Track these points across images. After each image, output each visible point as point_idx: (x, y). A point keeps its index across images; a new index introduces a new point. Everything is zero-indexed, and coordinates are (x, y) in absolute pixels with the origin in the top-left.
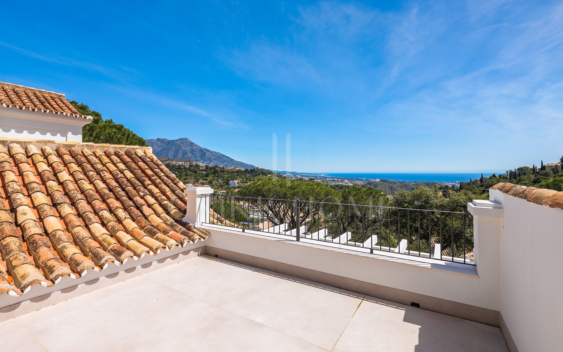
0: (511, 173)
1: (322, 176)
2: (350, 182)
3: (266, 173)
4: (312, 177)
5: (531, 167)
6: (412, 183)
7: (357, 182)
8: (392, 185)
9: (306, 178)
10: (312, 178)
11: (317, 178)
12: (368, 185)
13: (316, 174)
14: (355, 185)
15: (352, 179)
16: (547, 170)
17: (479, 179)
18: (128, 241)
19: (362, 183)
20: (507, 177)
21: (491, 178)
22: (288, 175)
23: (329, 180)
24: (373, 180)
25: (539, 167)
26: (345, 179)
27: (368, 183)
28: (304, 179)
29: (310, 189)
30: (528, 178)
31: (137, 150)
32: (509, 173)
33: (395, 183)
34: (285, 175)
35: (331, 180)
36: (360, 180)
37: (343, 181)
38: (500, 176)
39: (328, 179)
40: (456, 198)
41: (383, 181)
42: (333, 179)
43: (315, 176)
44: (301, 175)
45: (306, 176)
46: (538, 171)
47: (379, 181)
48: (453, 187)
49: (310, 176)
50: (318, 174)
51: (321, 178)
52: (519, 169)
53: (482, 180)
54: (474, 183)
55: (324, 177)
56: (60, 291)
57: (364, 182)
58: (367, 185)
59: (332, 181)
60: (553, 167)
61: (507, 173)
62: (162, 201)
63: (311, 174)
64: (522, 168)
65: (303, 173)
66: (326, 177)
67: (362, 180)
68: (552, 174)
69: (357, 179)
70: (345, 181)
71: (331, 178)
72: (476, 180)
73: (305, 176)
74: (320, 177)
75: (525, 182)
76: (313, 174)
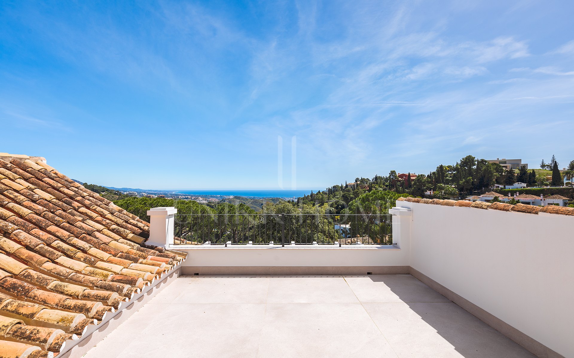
0: (329, 190)
1: (173, 193)
2: (204, 200)
3: (99, 191)
4: (162, 194)
5: (340, 185)
6: (261, 199)
7: (211, 199)
8: (244, 202)
9: (154, 196)
10: (161, 196)
11: (168, 196)
12: (223, 201)
13: (167, 191)
14: (210, 202)
15: (207, 196)
16: (349, 188)
17: (310, 195)
18: (121, 270)
19: (216, 200)
20: (327, 193)
21: (317, 194)
22: (131, 192)
23: (182, 197)
24: (227, 197)
25: (344, 185)
26: (199, 196)
27: (223, 200)
28: (151, 197)
29: (187, 208)
30: (339, 194)
31: (26, 161)
32: (328, 190)
33: (247, 200)
34: (125, 193)
35: (184, 197)
36: (214, 197)
37: (197, 198)
38: (323, 192)
39: (180, 197)
40: (308, 210)
41: (236, 198)
42: (186, 197)
43: (165, 194)
44: (148, 193)
45: (154, 193)
46: (344, 188)
47: (232, 197)
48: (293, 202)
49: (158, 194)
50: (168, 191)
51: (172, 196)
52: (333, 187)
53: (312, 195)
54: (307, 198)
55: (176, 195)
56: (98, 330)
57: (218, 199)
58: (221, 202)
59: (184, 199)
60: (352, 186)
61: (327, 190)
62: (110, 225)
63: (160, 191)
64: (335, 186)
65: (149, 191)
66: (178, 195)
67: (216, 197)
68: (352, 190)
69: (211, 197)
70: (199, 199)
71: (184, 196)
72: (308, 195)
73: (152, 193)
74: (170, 194)
75: (338, 197)
76: (163, 191)
